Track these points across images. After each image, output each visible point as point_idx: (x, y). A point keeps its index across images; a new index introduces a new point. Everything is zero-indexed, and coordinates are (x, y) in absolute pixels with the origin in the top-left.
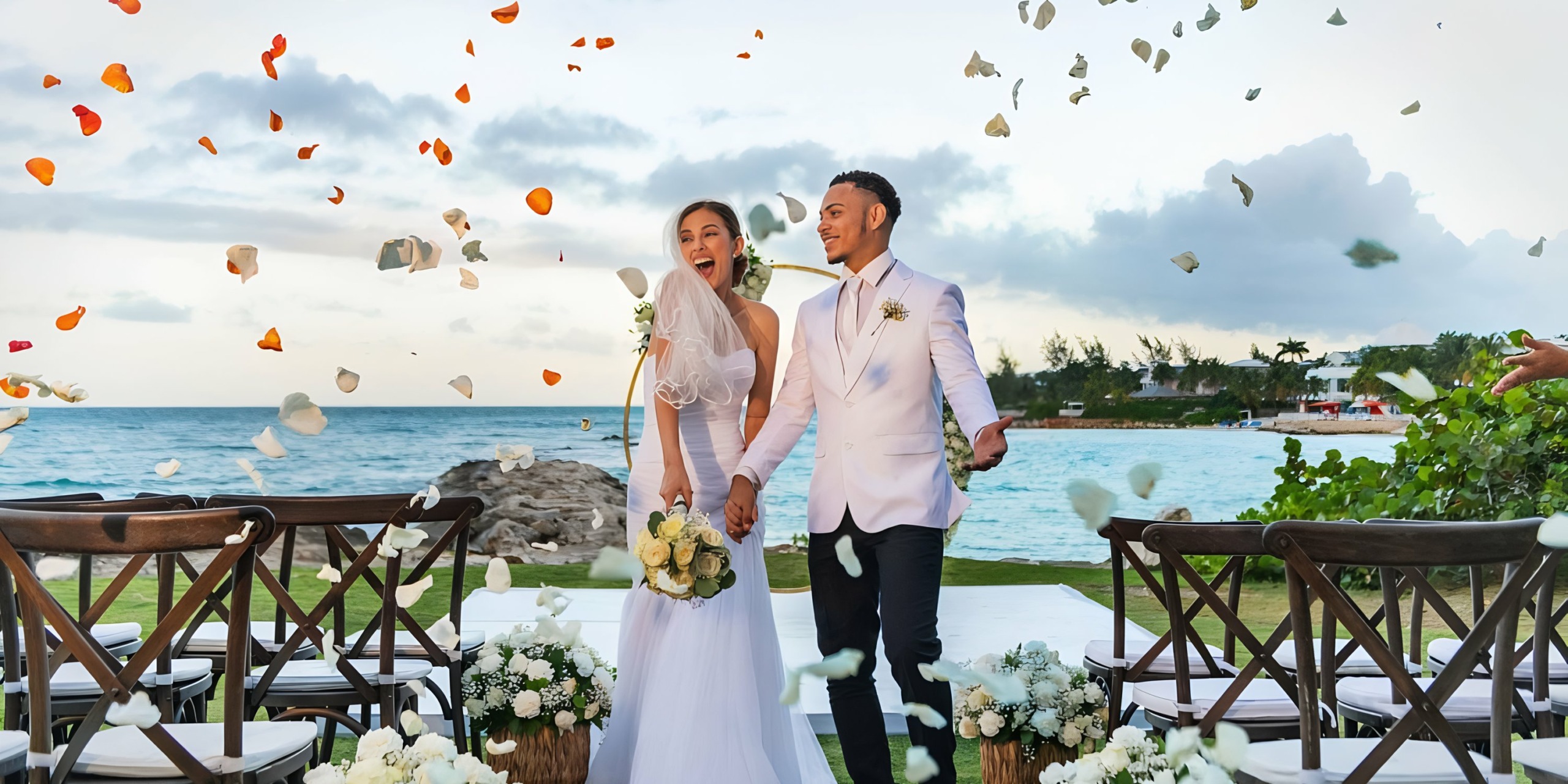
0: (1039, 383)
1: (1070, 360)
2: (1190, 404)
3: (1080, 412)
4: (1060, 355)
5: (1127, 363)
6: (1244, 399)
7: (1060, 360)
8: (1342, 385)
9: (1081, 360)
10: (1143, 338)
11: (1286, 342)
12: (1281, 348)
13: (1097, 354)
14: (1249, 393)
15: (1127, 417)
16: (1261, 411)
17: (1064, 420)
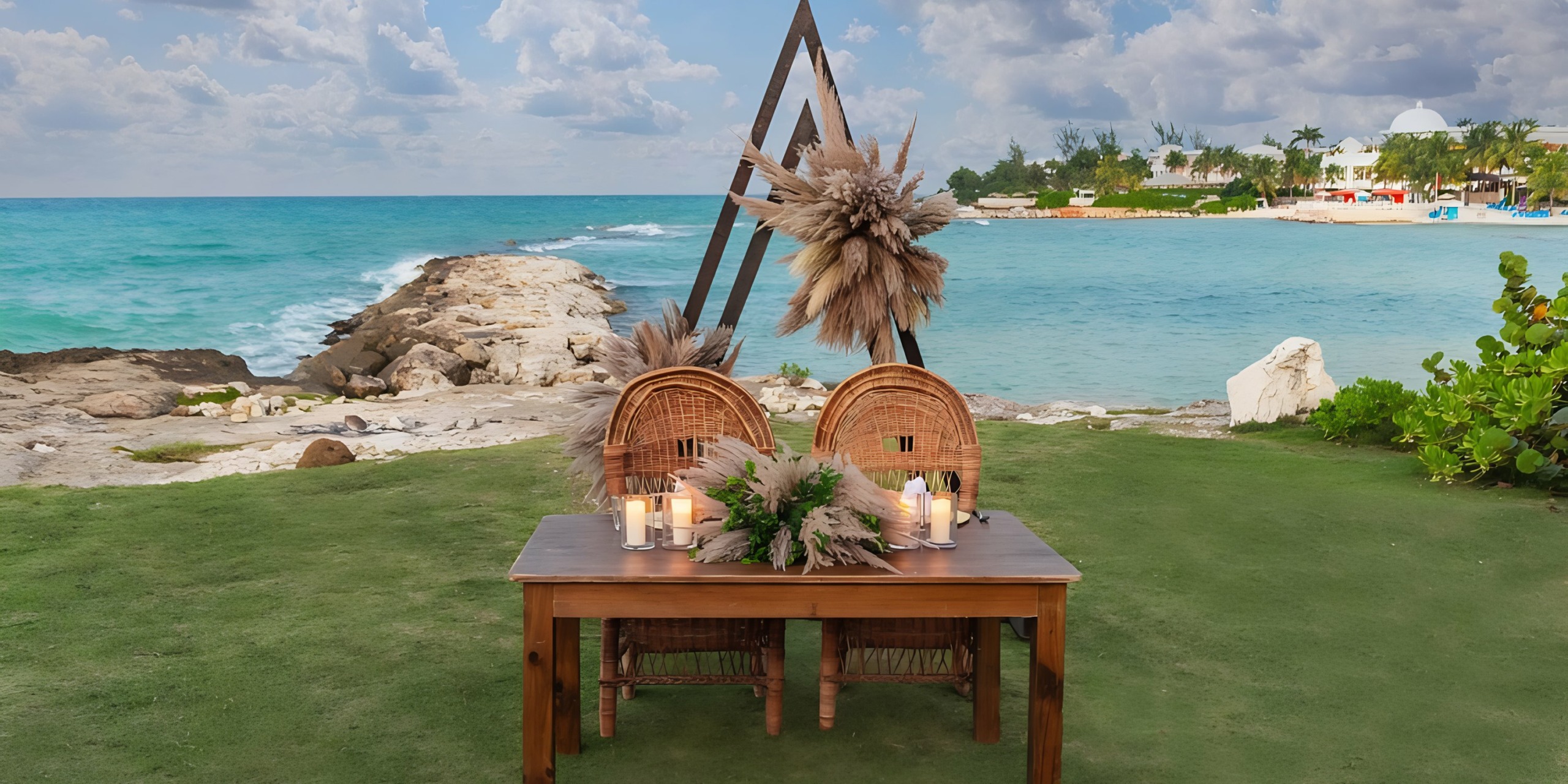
0: (1048, 171)
1: (1080, 148)
2: (1202, 192)
3: (1091, 201)
4: (1071, 142)
5: (1138, 150)
6: (1260, 187)
7: (1070, 147)
8: (1359, 172)
9: (1092, 147)
10: (1156, 125)
11: (1302, 129)
12: (1296, 135)
13: (1109, 141)
14: (1265, 181)
15: (1140, 206)
16: (1276, 199)
17: (1075, 209)
